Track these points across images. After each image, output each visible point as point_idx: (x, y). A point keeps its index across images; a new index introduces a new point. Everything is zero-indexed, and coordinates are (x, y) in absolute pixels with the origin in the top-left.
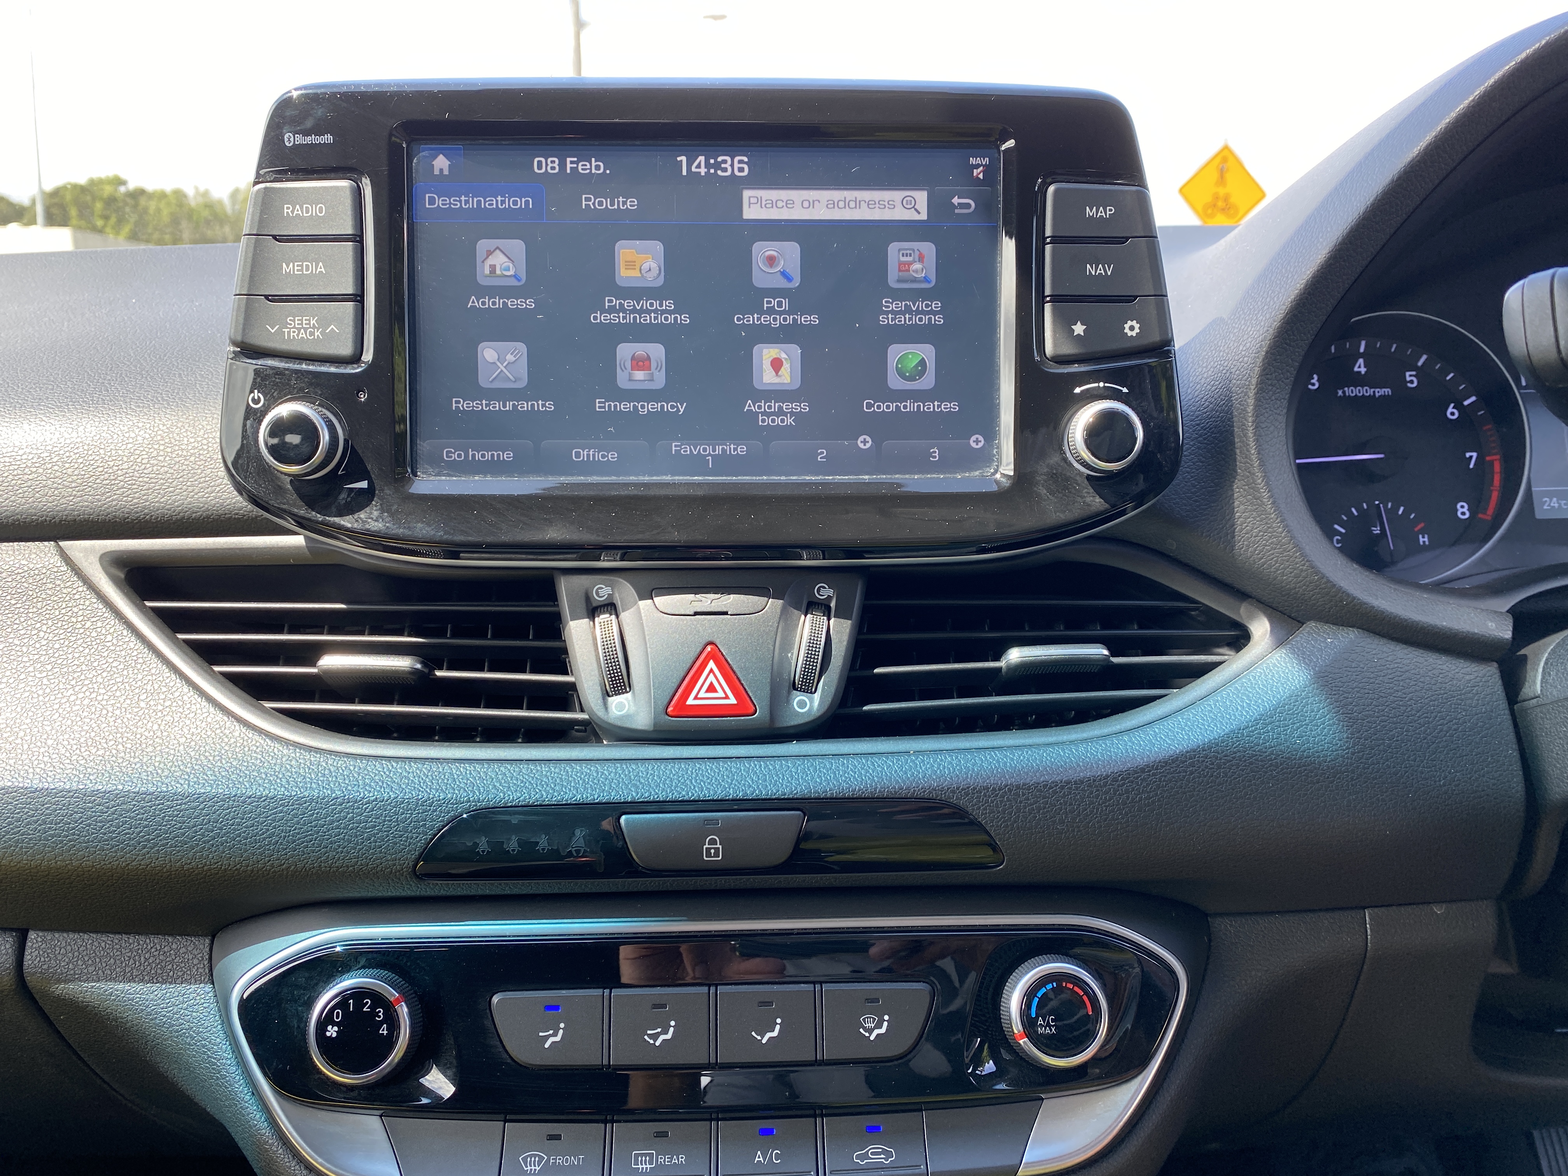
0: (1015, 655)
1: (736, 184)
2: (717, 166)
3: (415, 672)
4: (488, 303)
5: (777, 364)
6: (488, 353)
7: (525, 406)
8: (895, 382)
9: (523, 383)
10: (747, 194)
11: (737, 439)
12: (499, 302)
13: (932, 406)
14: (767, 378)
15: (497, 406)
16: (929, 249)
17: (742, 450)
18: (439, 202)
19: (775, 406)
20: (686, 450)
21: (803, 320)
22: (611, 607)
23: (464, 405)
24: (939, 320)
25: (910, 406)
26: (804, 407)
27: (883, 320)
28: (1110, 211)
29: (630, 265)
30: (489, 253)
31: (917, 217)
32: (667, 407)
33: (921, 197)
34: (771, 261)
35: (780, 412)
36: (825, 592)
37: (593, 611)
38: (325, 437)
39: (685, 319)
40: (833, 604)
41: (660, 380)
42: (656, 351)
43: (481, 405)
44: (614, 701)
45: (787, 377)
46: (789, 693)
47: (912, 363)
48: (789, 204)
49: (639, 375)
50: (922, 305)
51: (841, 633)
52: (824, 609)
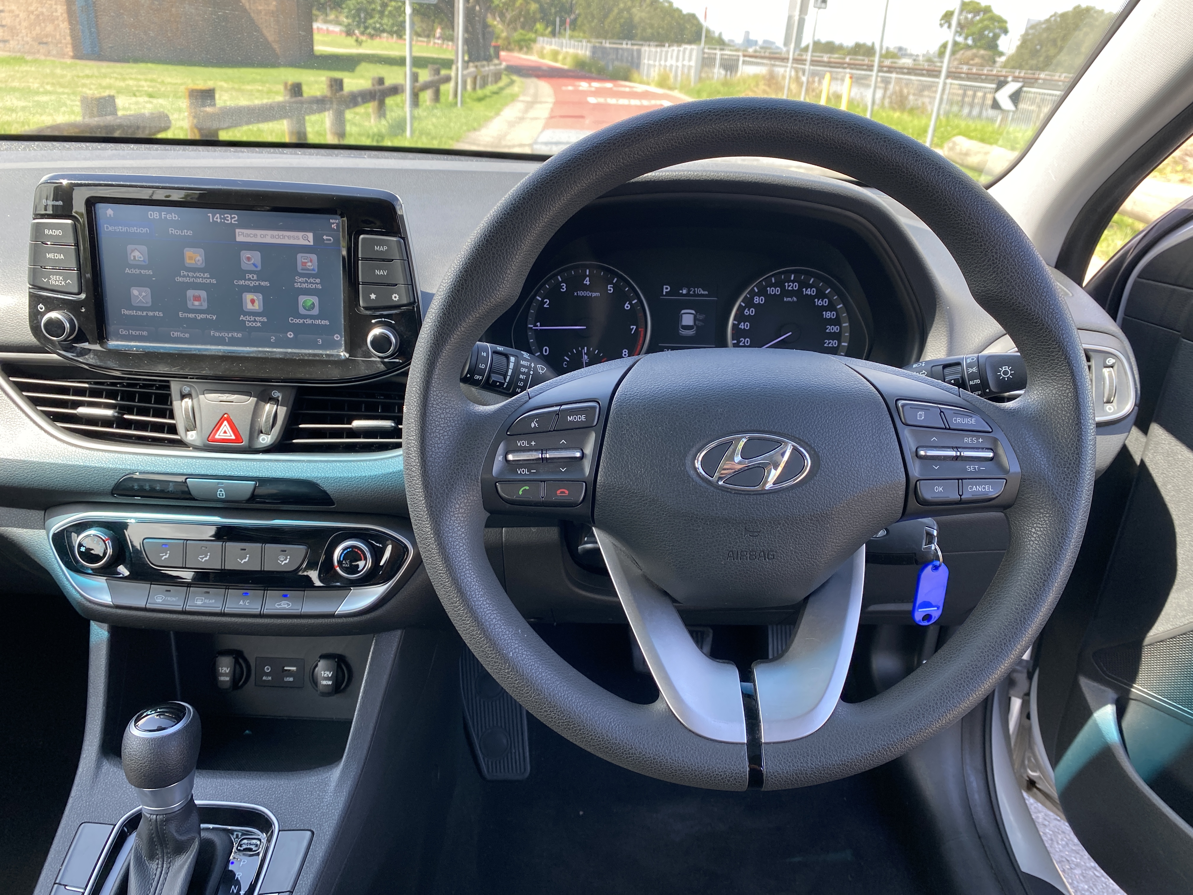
0: (357, 424)
1: (233, 227)
2: (225, 218)
3: (114, 416)
4: (134, 271)
5: (253, 301)
6: (135, 292)
7: (151, 314)
8: (302, 311)
9: (150, 304)
10: (237, 231)
11: (238, 331)
12: (138, 271)
13: (318, 322)
14: (249, 306)
15: (140, 313)
16: (314, 257)
17: (240, 335)
18: (110, 228)
19: (252, 318)
20: (217, 334)
21: (262, 283)
22: (189, 395)
23: (127, 312)
24: (319, 287)
25: (309, 321)
26: (265, 319)
27: (296, 285)
28: (385, 248)
29: (191, 258)
30: (133, 251)
31: (309, 244)
32: (208, 317)
33: (310, 235)
34: (249, 259)
35: (255, 321)
36: (276, 394)
37: (183, 397)
38: (67, 325)
39: (214, 281)
40: (280, 399)
41: (205, 306)
42: (203, 294)
43: (133, 313)
44: (190, 433)
45: (257, 307)
46: (258, 435)
47: (309, 304)
48: (255, 236)
49: (196, 303)
50: (312, 280)
51: (282, 411)
52: (276, 401)
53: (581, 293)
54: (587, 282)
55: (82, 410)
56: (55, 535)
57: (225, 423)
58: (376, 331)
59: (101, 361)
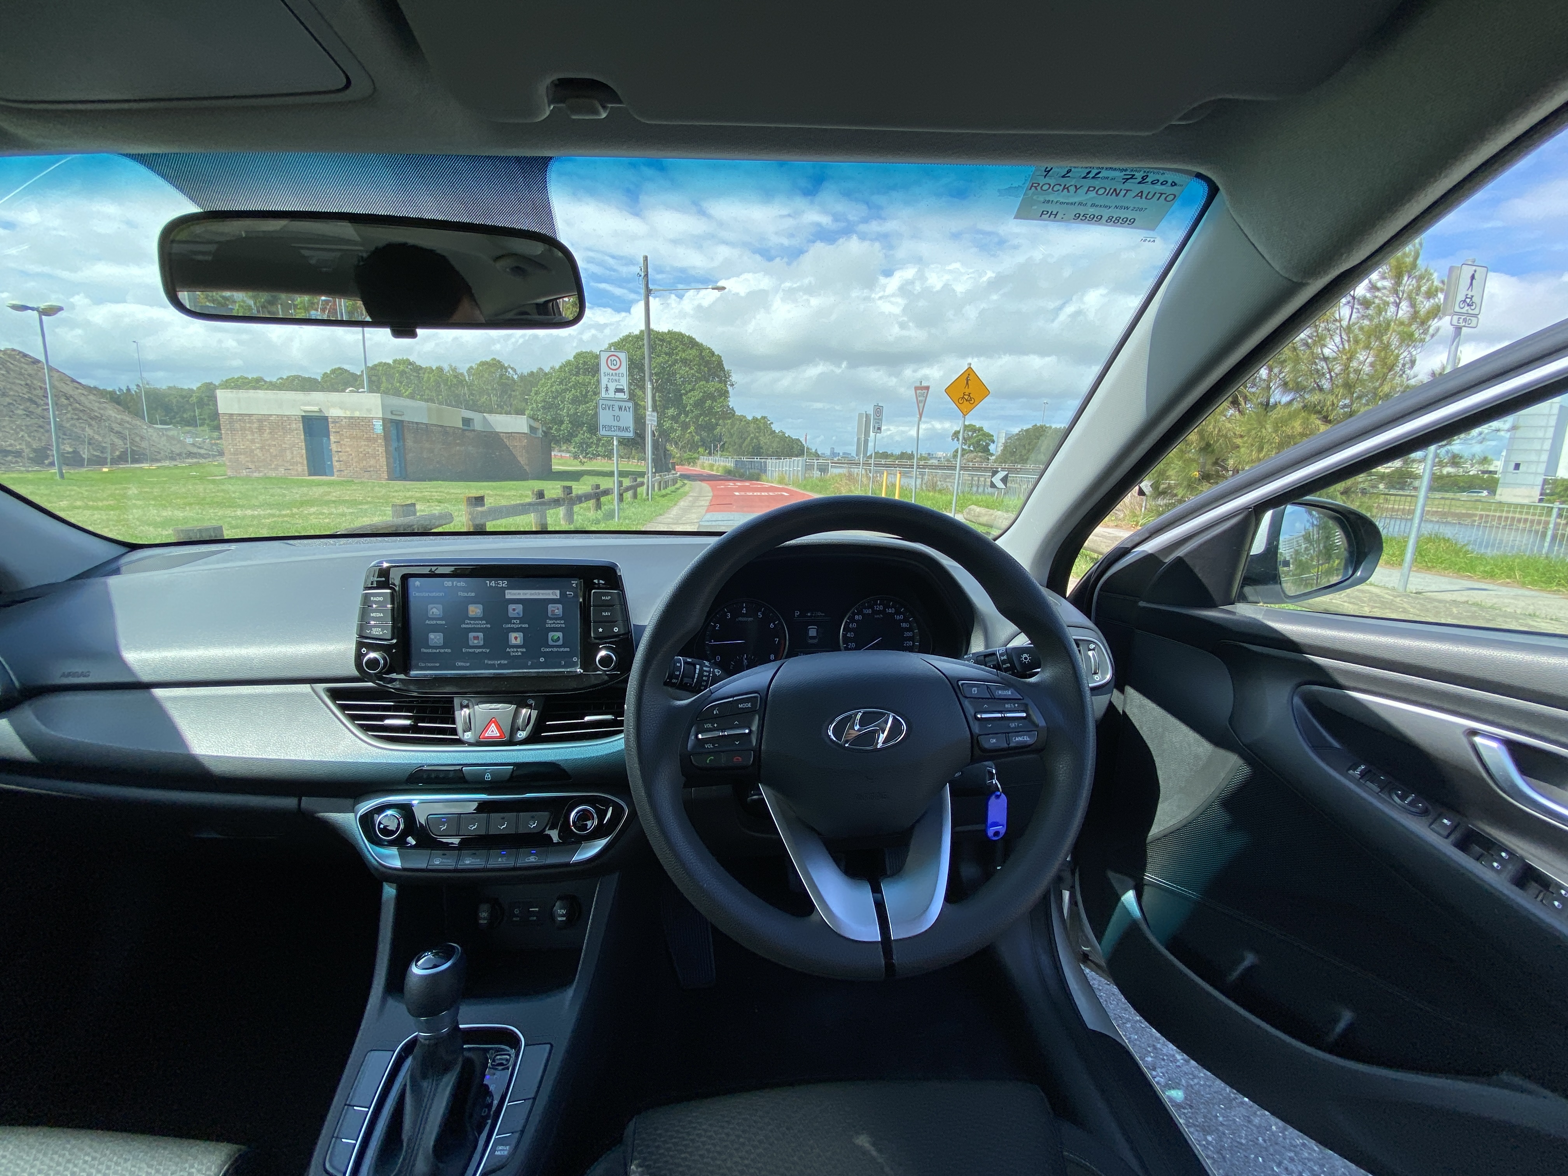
0: (587, 719)
1: (503, 589)
2: (498, 584)
3: (410, 725)
4: (432, 622)
5: (516, 638)
6: (432, 636)
7: (442, 651)
8: (550, 643)
9: (442, 644)
10: (506, 591)
11: (505, 659)
12: (435, 622)
13: (562, 649)
14: (513, 642)
15: (434, 651)
16: (560, 606)
17: (506, 662)
18: (417, 594)
19: (515, 650)
20: (490, 662)
21: (523, 626)
22: (467, 706)
23: (425, 651)
24: (563, 626)
25: (555, 649)
26: (524, 650)
27: (547, 626)
28: (609, 597)
29: (473, 611)
30: (432, 609)
31: (555, 597)
32: (484, 650)
33: (558, 592)
34: (514, 610)
35: (517, 651)
36: (531, 702)
37: (462, 707)
38: (382, 662)
39: (489, 626)
40: (533, 704)
41: (482, 643)
42: (481, 635)
43: (430, 651)
44: (466, 734)
45: (519, 641)
46: (517, 731)
47: (555, 638)
48: (519, 594)
49: (476, 641)
50: (559, 622)
51: (534, 713)
52: (529, 706)
53: (740, 619)
54: (744, 611)
55: (388, 722)
56: (361, 817)
57: (493, 724)
58: (603, 653)
59: (404, 685)
